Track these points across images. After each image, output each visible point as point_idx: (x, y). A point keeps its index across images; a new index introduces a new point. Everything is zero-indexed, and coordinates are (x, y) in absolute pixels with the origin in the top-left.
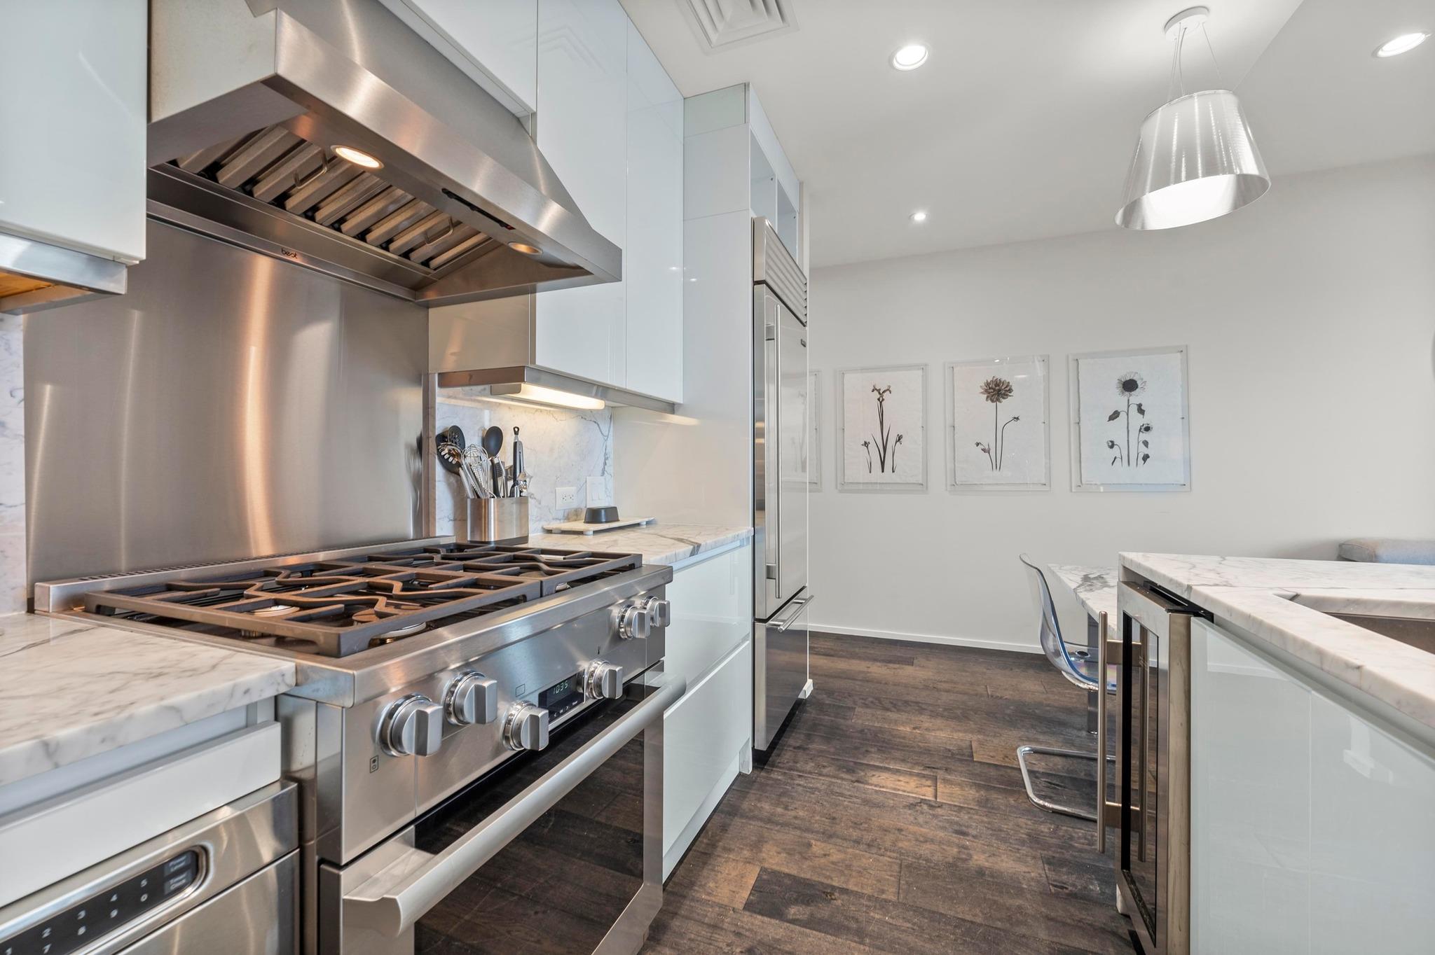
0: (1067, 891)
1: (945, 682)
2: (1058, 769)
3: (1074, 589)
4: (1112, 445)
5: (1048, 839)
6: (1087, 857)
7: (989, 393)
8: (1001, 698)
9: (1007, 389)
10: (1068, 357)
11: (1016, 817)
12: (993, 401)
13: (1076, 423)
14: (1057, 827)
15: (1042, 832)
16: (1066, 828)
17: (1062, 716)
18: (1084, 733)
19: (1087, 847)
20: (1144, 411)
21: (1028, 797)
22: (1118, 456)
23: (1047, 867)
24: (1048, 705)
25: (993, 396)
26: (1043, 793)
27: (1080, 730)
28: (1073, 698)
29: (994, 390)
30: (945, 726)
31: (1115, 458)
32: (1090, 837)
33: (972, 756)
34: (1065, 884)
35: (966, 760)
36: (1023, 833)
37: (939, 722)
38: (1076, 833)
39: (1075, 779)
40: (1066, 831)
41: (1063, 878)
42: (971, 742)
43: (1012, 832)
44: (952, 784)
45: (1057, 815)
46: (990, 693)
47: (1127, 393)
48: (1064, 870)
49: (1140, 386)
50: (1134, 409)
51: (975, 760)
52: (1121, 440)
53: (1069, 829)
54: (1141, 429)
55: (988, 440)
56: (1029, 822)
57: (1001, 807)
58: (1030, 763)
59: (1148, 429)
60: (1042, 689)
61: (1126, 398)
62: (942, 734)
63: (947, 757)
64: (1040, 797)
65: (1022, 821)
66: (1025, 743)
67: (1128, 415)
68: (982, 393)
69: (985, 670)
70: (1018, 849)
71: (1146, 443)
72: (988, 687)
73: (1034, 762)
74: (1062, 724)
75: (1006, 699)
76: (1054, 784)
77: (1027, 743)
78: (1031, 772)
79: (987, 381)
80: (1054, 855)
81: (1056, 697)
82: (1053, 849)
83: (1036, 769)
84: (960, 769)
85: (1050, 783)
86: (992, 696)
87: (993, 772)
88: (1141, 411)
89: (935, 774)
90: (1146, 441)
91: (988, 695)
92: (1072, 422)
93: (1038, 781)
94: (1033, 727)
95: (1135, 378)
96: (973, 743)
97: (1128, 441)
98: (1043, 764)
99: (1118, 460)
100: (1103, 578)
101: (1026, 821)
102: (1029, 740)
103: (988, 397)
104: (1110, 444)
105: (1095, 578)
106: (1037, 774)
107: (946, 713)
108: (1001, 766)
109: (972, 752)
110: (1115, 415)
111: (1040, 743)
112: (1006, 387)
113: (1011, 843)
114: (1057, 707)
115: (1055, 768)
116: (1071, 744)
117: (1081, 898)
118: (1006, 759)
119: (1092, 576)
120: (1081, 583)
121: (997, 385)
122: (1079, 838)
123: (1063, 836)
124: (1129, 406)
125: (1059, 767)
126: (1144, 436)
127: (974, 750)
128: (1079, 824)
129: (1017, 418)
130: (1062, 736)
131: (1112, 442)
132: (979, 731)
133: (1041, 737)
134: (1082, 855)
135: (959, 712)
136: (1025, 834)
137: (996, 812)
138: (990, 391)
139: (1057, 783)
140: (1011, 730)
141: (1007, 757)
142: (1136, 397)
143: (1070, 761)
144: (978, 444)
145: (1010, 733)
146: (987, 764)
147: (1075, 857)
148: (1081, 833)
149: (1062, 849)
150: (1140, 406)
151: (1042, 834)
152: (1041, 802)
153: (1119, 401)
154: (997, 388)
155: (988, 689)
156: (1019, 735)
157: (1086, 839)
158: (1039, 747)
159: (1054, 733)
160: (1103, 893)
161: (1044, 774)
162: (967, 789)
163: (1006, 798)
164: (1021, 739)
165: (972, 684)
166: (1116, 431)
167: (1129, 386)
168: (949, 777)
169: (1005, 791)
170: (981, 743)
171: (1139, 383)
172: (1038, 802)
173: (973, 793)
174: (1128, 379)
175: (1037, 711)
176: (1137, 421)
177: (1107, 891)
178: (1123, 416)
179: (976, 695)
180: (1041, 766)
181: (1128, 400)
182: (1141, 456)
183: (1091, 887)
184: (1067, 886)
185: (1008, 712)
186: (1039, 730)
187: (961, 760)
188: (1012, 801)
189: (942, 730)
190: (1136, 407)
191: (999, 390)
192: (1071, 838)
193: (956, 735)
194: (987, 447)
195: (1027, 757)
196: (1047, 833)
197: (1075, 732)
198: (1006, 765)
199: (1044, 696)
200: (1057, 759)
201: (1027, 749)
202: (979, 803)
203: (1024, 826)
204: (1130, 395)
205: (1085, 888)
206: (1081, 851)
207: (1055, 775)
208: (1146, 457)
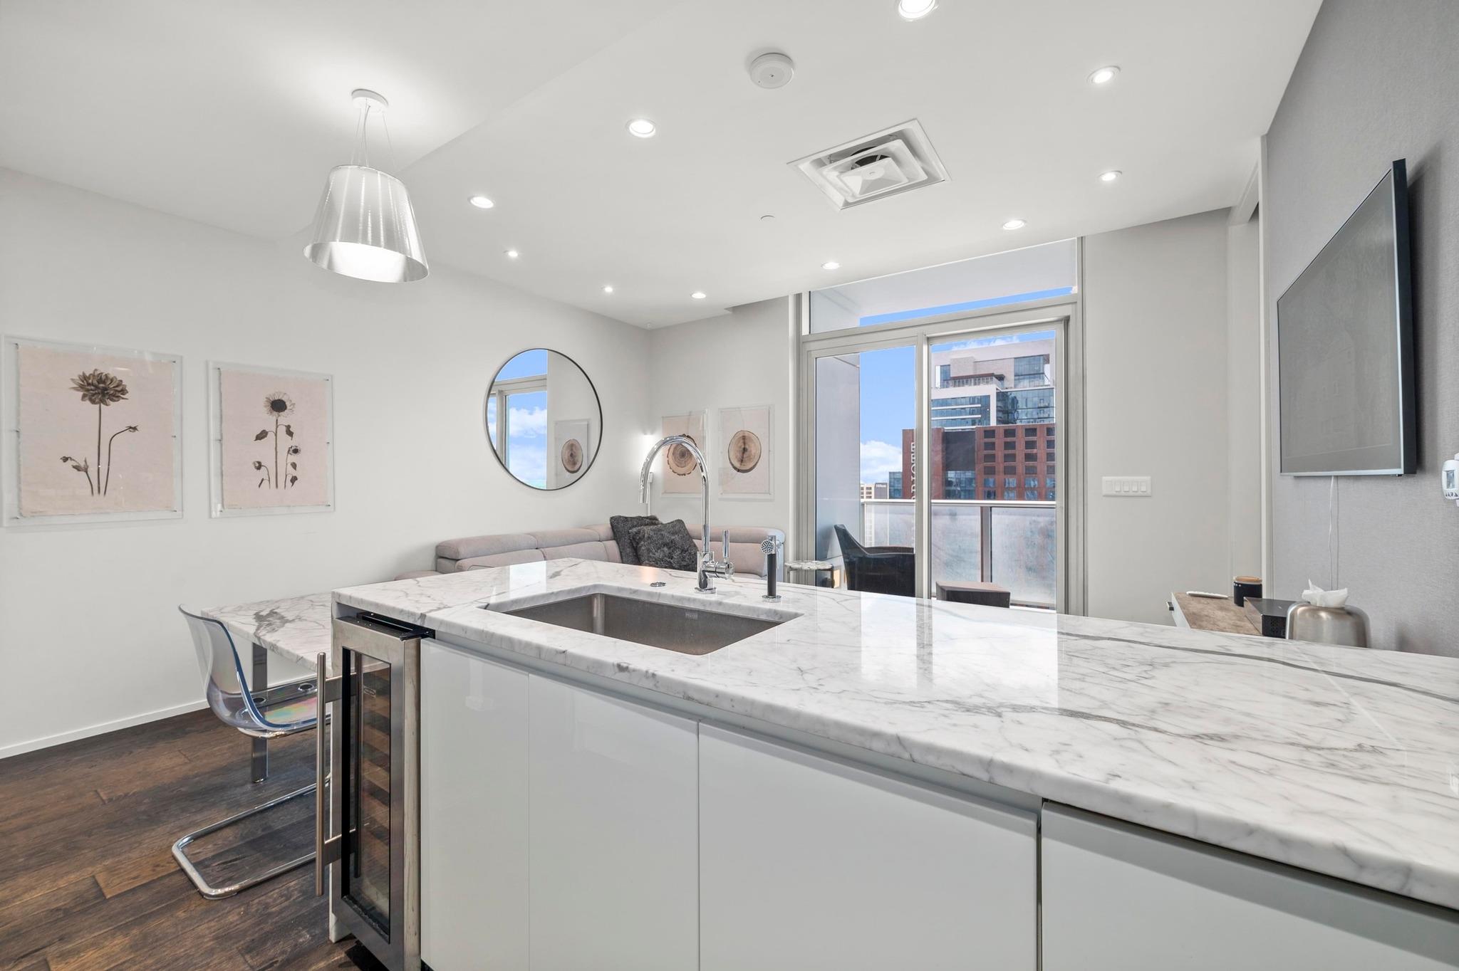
0: (278, 964)
1: (15, 817)
2: (230, 841)
3: (255, 633)
4: (259, 466)
5: (241, 925)
6: (289, 913)
7: (88, 390)
8: (126, 795)
9: (119, 389)
10: (207, 364)
11: (193, 929)
12: (93, 402)
13: (216, 440)
14: (248, 906)
15: (231, 923)
16: (256, 902)
17: (218, 780)
18: (249, 787)
19: (286, 903)
20: (293, 433)
21: (201, 894)
22: (266, 477)
23: (248, 957)
24: (196, 776)
25: (93, 395)
26: (220, 880)
27: (243, 785)
28: (225, 753)
29: (97, 387)
30: (37, 880)
31: (263, 480)
32: (286, 892)
33: (103, 895)
34: (273, 959)
35: (94, 906)
36: (207, 942)
37: (22, 881)
38: (270, 898)
39: (253, 841)
40: (259, 903)
41: (270, 954)
42: (94, 877)
43: (193, 950)
44: (79, 952)
45: (243, 893)
46: (104, 798)
47: (275, 413)
48: (269, 944)
49: (288, 408)
50: (282, 430)
51: (108, 897)
52: (268, 462)
53: (261, 899)
54: (289, 451)
55: (85, 453)
56: (212, 924)
57: (169, 931)
58: (193, 854)
59: (296, 451)
60: (181, 760)
61: (274, 418)
62: (36, 894)
63: (56, 921)
64: (216, 886)
65: (203, 929)
66: (179, 834)
67: (276, 435)
68: (74, 388)
69: (87, 770)
70: (208, 964)
71: (294, 466)
72: (99, 790)
73: (198, 851)
74: (222, 788)
75: (134, 794)
76: (230, 862)
77: (181, 833)
78: (198, 865)
79: (84, 373)
80: (253, 938)
81: (205, 761)
82: (250, 932)
83: (202, 857)
84: (86, 924)
85: (223, 863)
86: (110, 800)
87: (143, 897)
88: (290, 433)
89: (41, 958)
90: (294, 463)
91: (103, 800)
92: (212, 438)
93: (209, 870)
94: (184, 810)
95: (283, 399)
96: (97, 878)
97: (276, 462)
98: (210, 846)
99: (266, 482)
100: (276, 613)
101: (206, 925)
102: (183, 829)
103: (84, 397)
104: (257, 465)
105: (268, 615)
106: (206, 863)
107: (33, 861)
108: (154, 881)
109: (100, 890)
110: (262, 436)
111: (197, 824)
112: (117, 386)
113: (195, 964)
114: (209, 773)
115: (226, 843)
116: (237, 805)
117: (294, 960)
118: (158, 869)
119: (264, 613)
120: (257, 624)
121: (100, 381)
122: (275, 900)
123: (257, 911)
124: (277, 427)
125: (231, 838)
126: (293, 458)
127: (102, 885)
128: (269, 887)
129: (135, 429)
130: (224, 802)
131: (259, 463)
132: (103, 856)
133: (199, 817)
134: (283, 915)
135: (58, 847)
136: (213, 940)
137: (162, 942)
138: (89, 388)
139: (234, 858)
140: (153, 830)
141: (158, 866)
142: (285, 418)
143: (241, 825)
144: (65, 459)
145: (153, 834)
146: (131, 890)
147: (276, 923)
148: (275, 894)
149: (259, 925)
150: (288, 427)
151: (232, 926)
152: (220, 891)
153: (267, 420)
154: (101, 385)
155: (102, 794)
156: (168, 829)
157: (282, 896)
158: (199, 830)
159: (214, 804)
160: (313, 937)
161: (214, 857)
162: (107, 943)
163: (172, 916)
164: (172, 834)
165: (70, 798)
166: (264, 451)
167: (278, 406)
168: (69, 946)
169: (169, 908)
170: (111, 871)
171: (288, 404)
172: (217, 893)
173: (119, 942)
174: (276, 399)
175: (183, 789)
176: (285, 442)
177: (317, 932)
178: (271, 436)
179: (82, 810)
180: (207, 849)
181: (277, 420)
182: (289, 478)
183: (301, 940)
184: (276, 960)
185: (143, 808)
186: (194, 810)
187: (83, 912)
188: (181, 914)
189: (33, 888)
190: (284, 429)
191: (105, 389)
192: (267, 906)
193: (62, 883)
194: (82, 464)
195: (186, 850)
196: (237, 920)
197: (239, 790)
198: (160, 876)
199: (188, 767)
200: (228, 832)
201: (187, 839)
202: (134, 947)
203: (207, 932)
204: (279, 416)
205: (296, 945)
206: (281, 912)
207: (227, 851)
208: (294, 479)
